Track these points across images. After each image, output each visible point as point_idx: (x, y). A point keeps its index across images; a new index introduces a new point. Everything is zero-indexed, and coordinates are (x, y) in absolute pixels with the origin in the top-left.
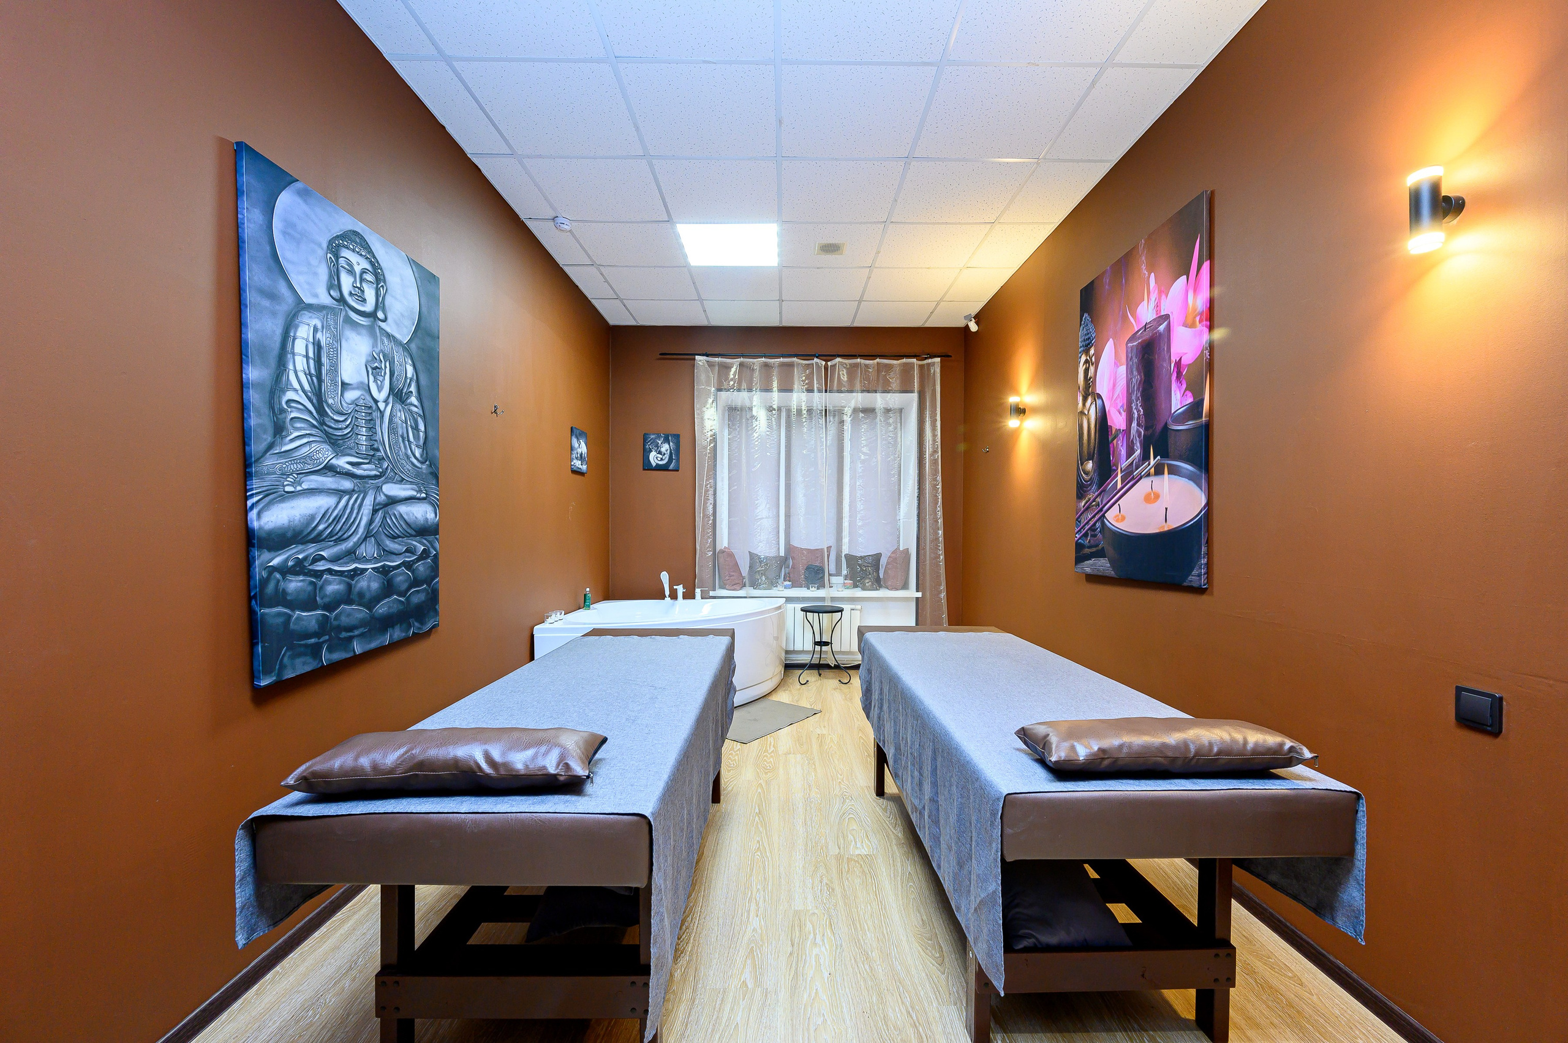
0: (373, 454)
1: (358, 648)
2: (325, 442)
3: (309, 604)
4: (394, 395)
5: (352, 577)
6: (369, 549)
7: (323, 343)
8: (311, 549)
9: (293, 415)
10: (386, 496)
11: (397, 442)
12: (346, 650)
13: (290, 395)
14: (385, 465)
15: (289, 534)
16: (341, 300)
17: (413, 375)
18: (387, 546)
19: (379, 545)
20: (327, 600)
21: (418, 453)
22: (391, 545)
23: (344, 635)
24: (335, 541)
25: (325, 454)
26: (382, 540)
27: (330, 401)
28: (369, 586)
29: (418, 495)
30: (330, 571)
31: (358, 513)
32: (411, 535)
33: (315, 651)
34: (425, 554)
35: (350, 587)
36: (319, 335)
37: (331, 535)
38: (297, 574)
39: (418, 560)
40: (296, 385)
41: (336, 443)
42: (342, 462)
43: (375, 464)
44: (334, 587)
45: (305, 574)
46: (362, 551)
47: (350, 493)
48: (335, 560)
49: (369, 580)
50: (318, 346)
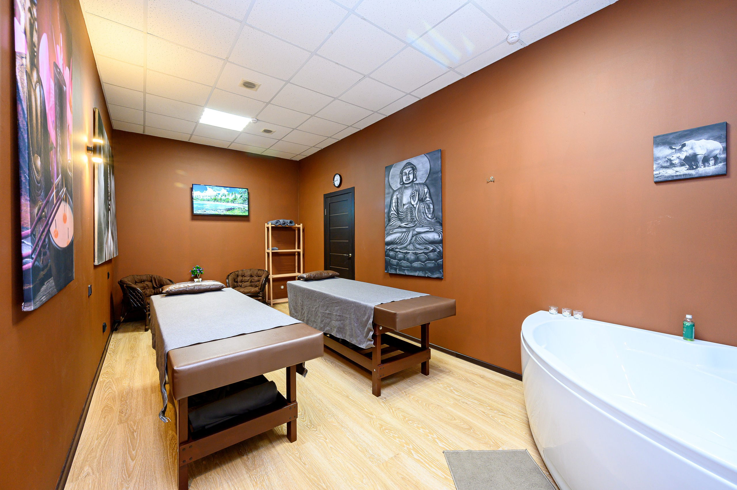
0: (412, 220)
1: (407, 273)
2: (399, 221)
3: (395, 258)
4: (419, 201)
5: (405, 254)
6: (411, 247)
7: (399, 197)
8: (395, 246)
9: (392, 216)
10: (417, 232)
11: (421, 215)
12: (403, 272)
13: (392, 212)
14: (416, 223)
15: (391, 242)
16: (404, 184)
17: (427, 191)
18: (417, 247)
19: (414, 246)
20: (398, 258)
21: (430, 216)
22: (418, 246)
23: (403, 268)
24: (401, 244)
25: (399, 223)
26: (415, 245)
27: (400, 210)
28: (410, 257)
29: (430, 230)
30: (399, 252)
31: (407, 237)
32: (427, 244)
33: (396, 269)
34: (434, 251)
35: (405, 256)
36: (398, 196)
37: (400, 243)
38: (392, 251)
39: (430, 252)
40: (393, 210)
41: (401, 220)
42: (403, 225)
43: (413, 223)
44: (400, 256)
45: (394, 251)
46: (408, 247)
47: (405, 232)
48: (401, 249)
49: (411, 255)
50: (398, 198)
